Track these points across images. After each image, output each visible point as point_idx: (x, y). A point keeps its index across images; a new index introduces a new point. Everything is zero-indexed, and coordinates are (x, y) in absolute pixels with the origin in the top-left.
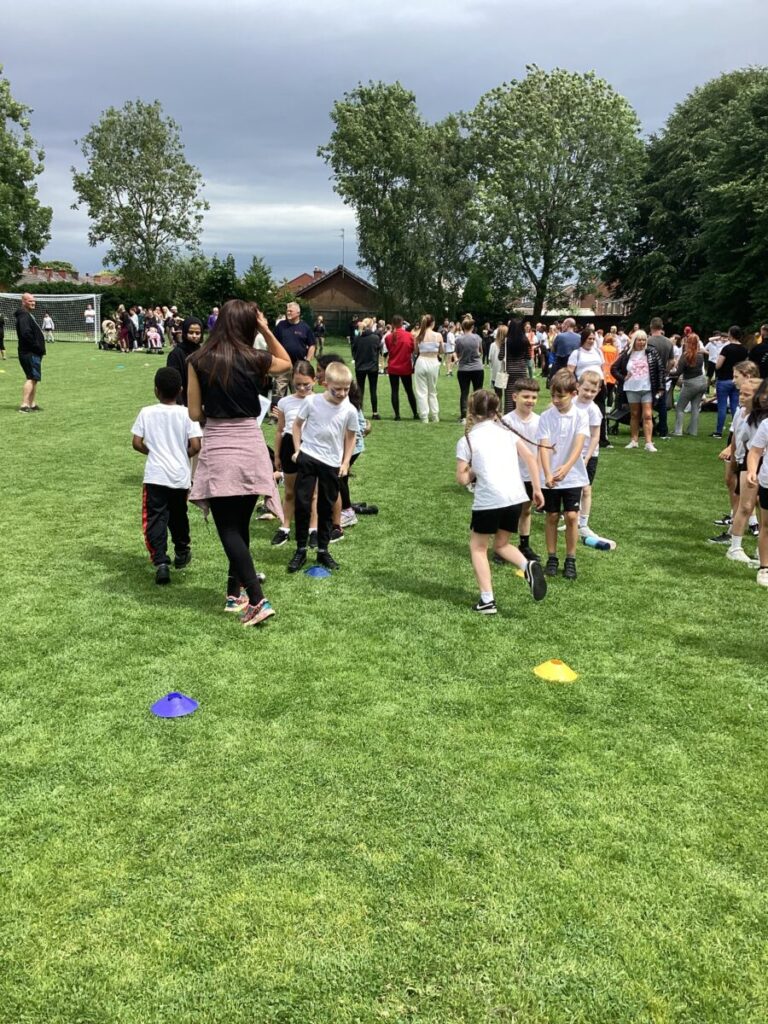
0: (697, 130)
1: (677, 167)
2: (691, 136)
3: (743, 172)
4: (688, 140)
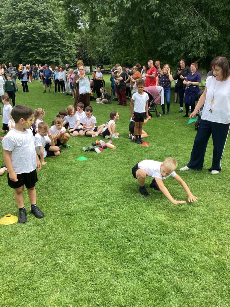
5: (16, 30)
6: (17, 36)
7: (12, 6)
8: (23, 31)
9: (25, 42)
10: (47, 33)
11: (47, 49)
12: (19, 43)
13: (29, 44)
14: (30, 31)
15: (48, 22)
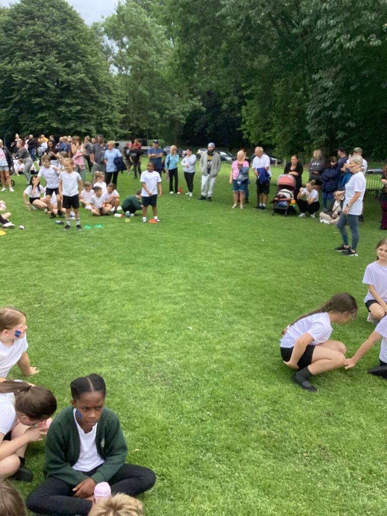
3: (4, 59)
5: (14, 74)
7: (6, 31)
8: (29, 76)
9: (30, 96)
10: (73, 81)
11: (72, 110)
12: (19, 96)
14: (41, 76)
15: (74, 63)
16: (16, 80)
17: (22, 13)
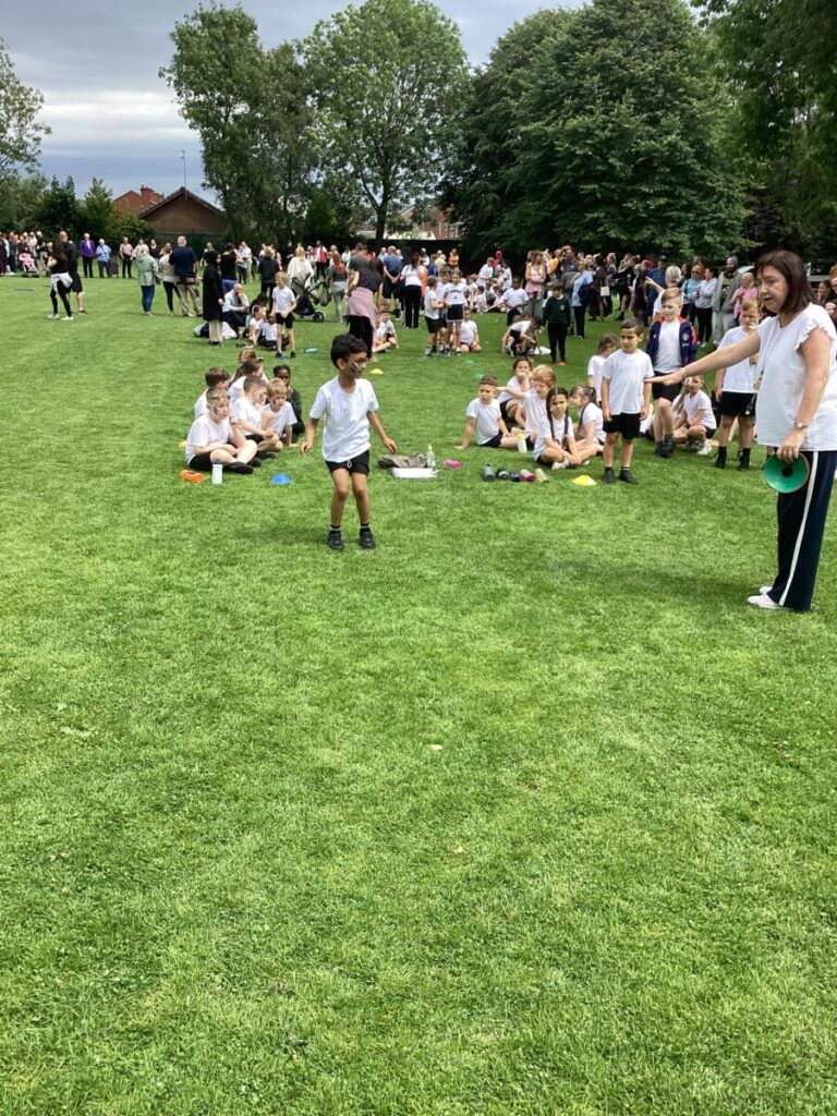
0: (514, 67)
1: (498, 101)
2: (509, 72)
3: (547, 112)
4: (506, 76)
5: (557, 140)
6: (557, 160)
7: (559, 62)
8: (581, 142)
9: (577, 181)
10: (657, 150)
11: (649, 205)
12: (562, 180)
13: (592, 186)
14: (602, 142)
15: (665, 115)
16: (560, 151)
17: (591, 26)
